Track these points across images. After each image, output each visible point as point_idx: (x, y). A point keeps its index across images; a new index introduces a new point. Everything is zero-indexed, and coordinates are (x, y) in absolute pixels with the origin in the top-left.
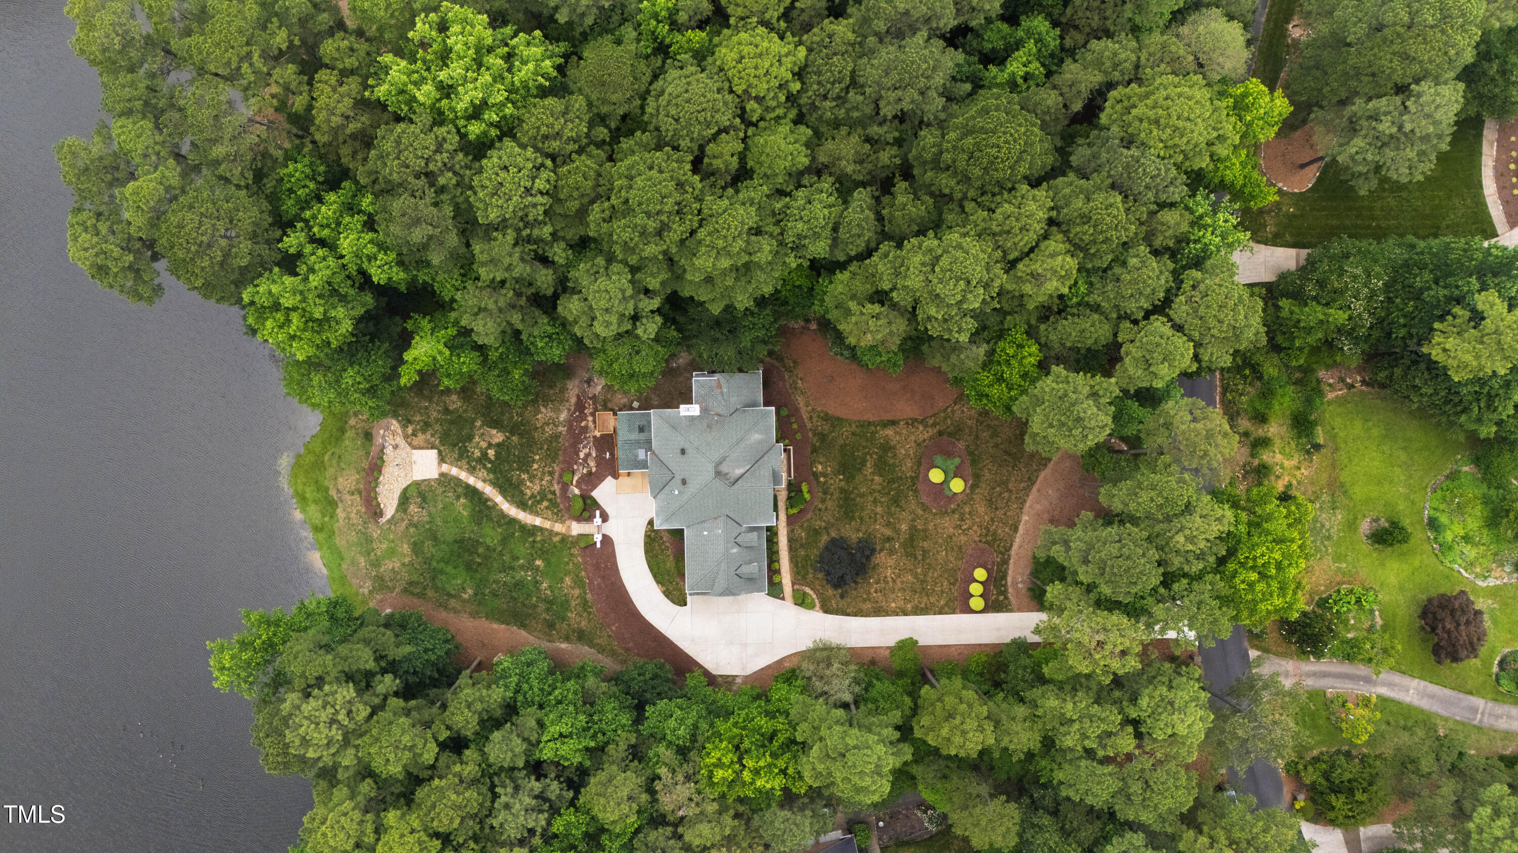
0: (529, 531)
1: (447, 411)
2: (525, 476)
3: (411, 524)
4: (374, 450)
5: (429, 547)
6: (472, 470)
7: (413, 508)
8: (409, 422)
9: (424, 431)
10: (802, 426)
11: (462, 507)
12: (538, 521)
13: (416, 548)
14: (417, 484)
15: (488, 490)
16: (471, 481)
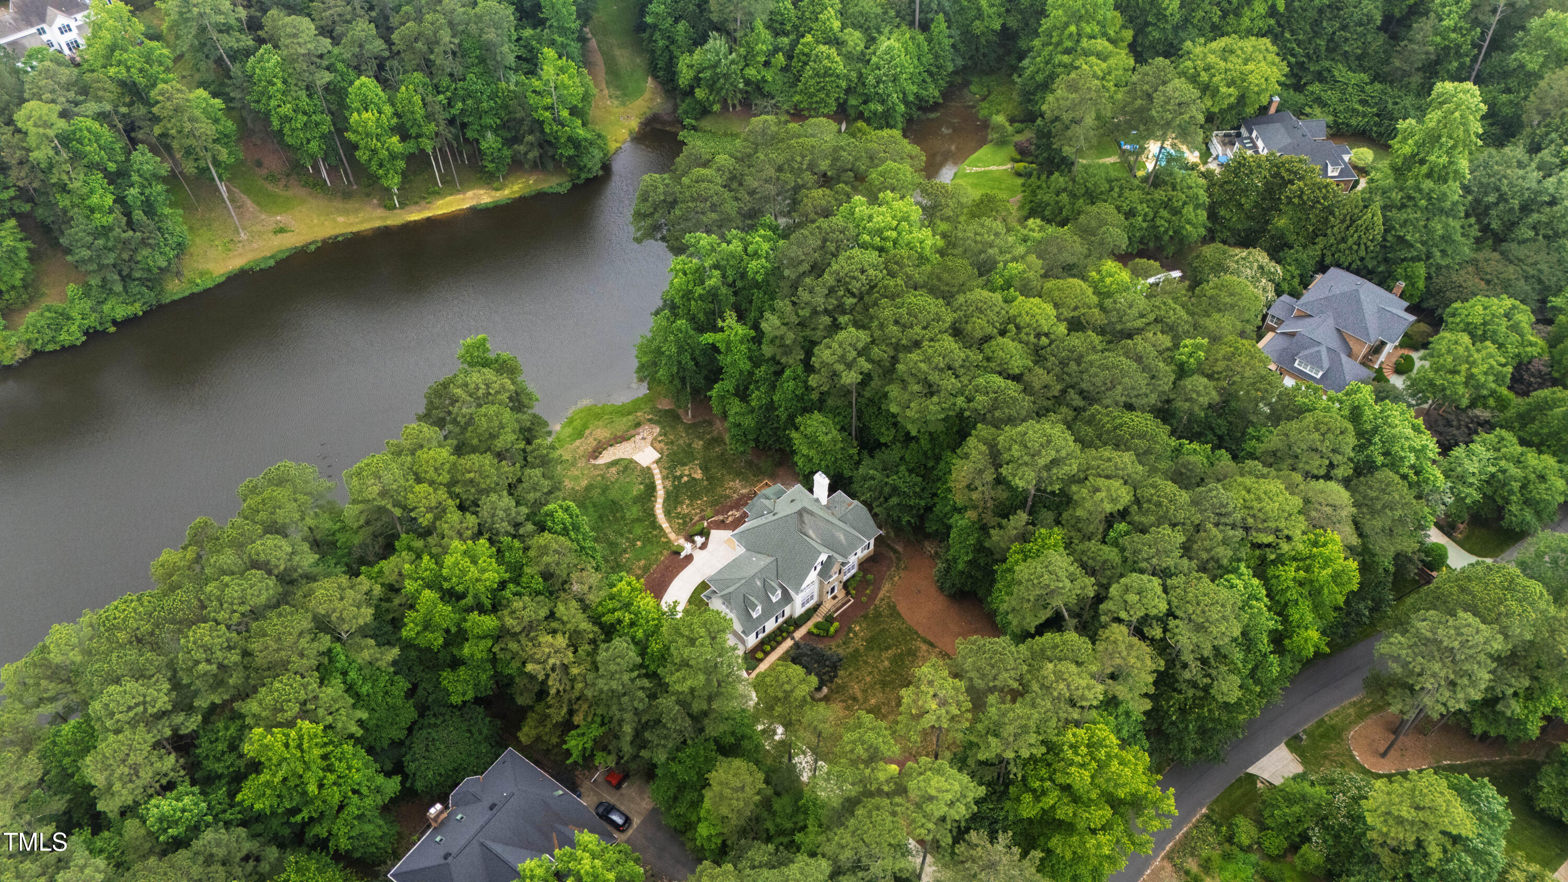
0: (655, 525)
1: (690, 445)
2: (687, 502)
3: (603, 477)
4: (633, 432)
5: (595, 493)
6: (664, 478)
7: (613, 470)
8: (665, 435)
9: (666, 444)
10: (872, 598)
11: (637, 489)
12: (665, 525)
13: (589, 488)
14: (631, 461)
15: (660, 493)
16: (659, 482)
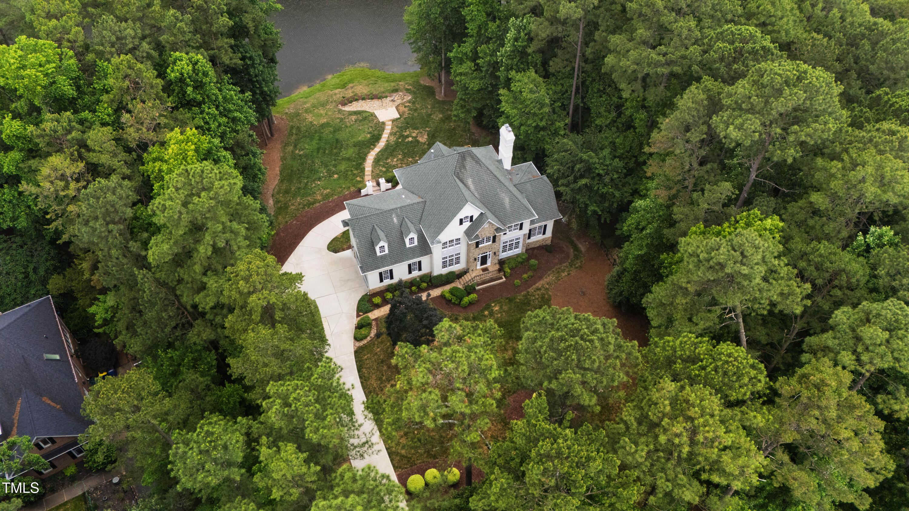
0: (360, 168)
1: (429, 115)
2: (400, 156)
3: (341, 120)
4: (387, 94)
5: (327, 131)
6: (391, 134)
7: (354, 118)
8: (414, 103)
9: (410, 110)
10: (527, 284)
11: (364, 136)
12: (368, 168)
13: (323, 126)
14: (373, 115)
15: (382, 144)
16: (385, 136)
